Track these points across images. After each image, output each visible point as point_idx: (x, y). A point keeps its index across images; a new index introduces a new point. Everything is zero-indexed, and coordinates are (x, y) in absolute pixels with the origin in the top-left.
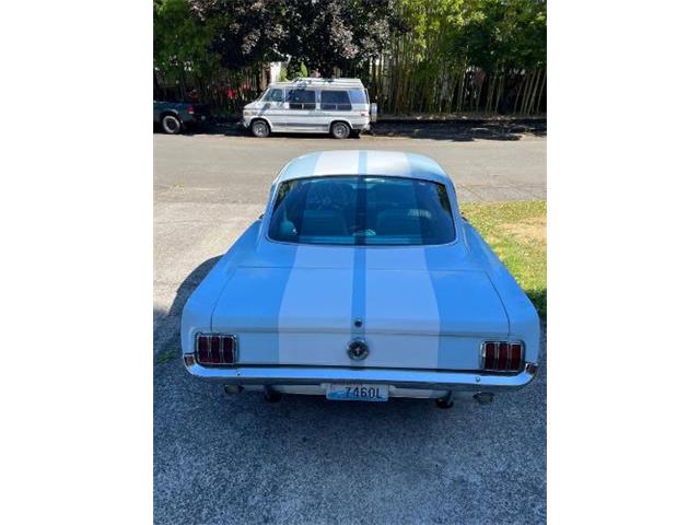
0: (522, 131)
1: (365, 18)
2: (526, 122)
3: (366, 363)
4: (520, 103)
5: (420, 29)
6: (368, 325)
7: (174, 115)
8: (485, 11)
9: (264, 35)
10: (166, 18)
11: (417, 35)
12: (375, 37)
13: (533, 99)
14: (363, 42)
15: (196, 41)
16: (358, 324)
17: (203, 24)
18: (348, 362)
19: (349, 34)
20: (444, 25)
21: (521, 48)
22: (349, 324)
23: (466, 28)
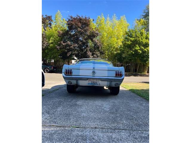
0: (131, 76)
1: (94, 51)
2: (132, 74)
3: (95, 75)
4: (130, 70)
5: (107, 54)
6: (96, 69)
7: (48, 68)
8: (120, 51)
9: (72, 53)
10: (50, 49)
11: (105, 55)
12: (97, 55)
13: (133, 69)
14: (94, 55)
15: (56, 54)
16: (94, 68)
17: (59, 50)
18: (92, 75)
19: (91, 54)
20: (111, 53)
21: (128, 58)
22: (92, 68)
23: (116, 54)
